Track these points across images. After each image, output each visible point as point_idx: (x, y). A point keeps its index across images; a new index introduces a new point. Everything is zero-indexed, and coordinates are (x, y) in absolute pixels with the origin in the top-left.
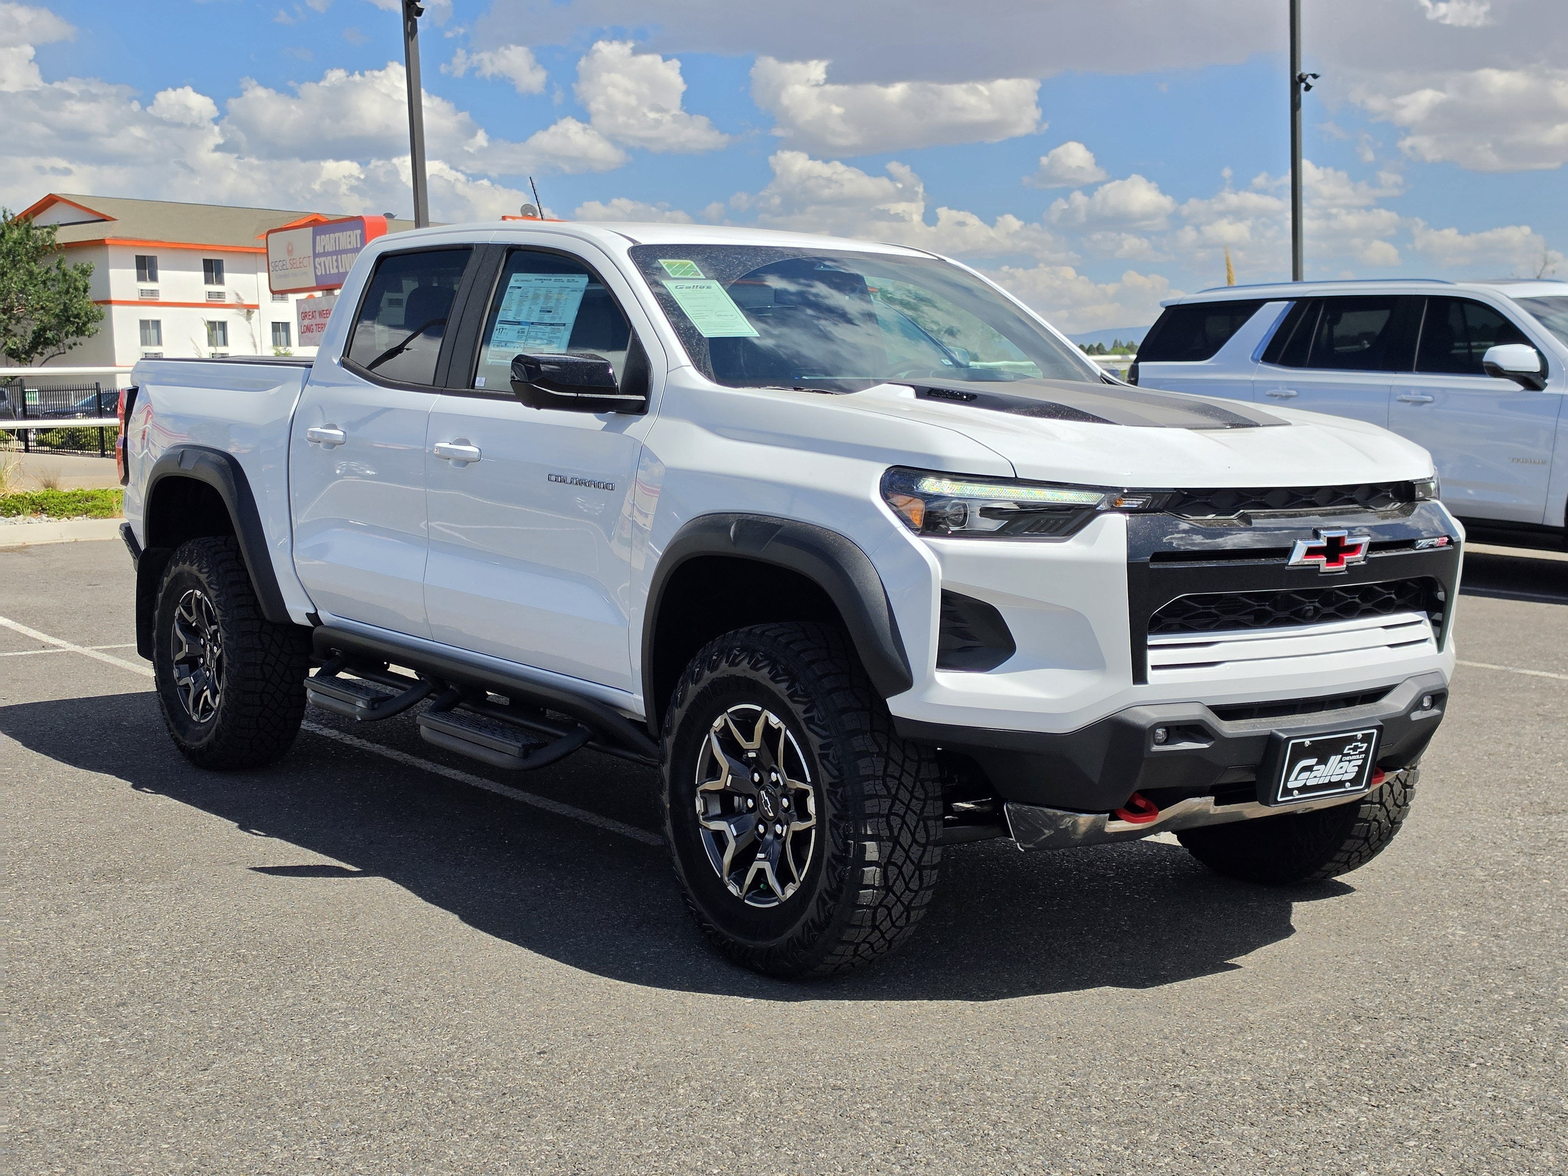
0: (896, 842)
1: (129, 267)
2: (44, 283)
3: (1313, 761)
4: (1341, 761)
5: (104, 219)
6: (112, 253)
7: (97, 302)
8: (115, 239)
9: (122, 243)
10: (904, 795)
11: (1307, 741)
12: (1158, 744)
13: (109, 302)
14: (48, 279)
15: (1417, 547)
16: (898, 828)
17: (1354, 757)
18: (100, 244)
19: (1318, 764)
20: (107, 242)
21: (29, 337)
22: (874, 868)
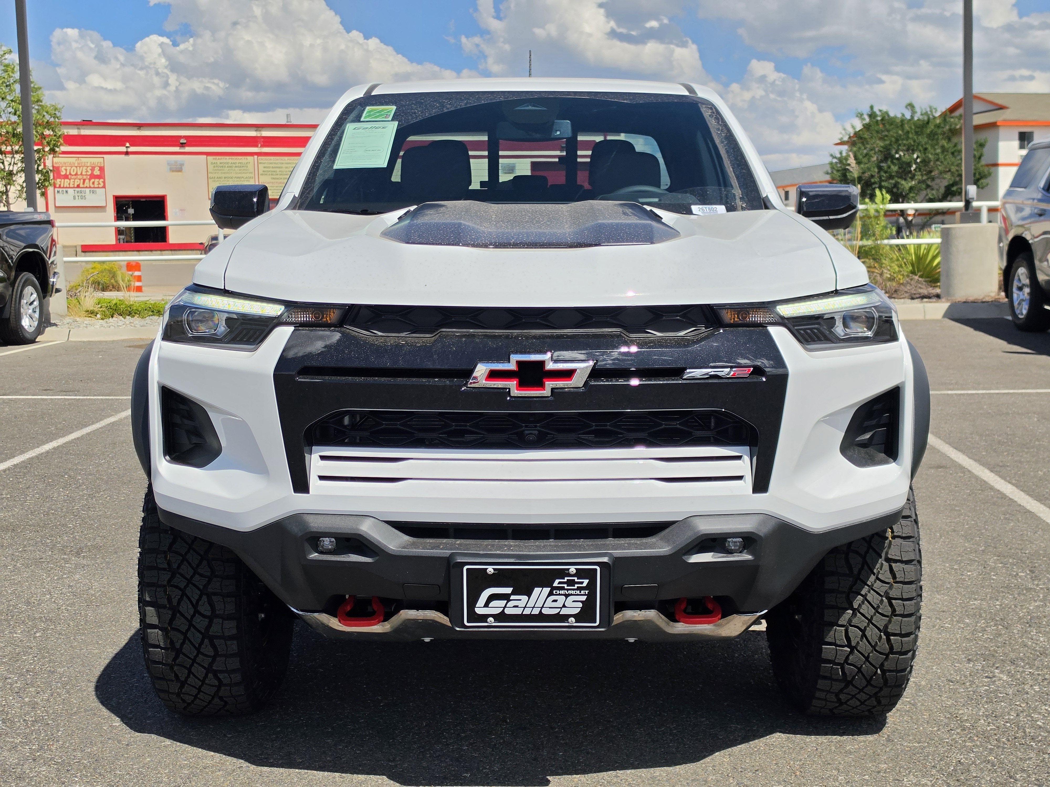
0: (175, 611)
1: (1013, 140)
2: (953, 153)
3: (508, 590)
4: (550, 594)
5: (1001, 108)
6: (1002, 132)
7: (987, 165)
8: (1005, 121)
9: (1010, 124)
10: (186, 570)
11: (490, 570)
12: (321, 553)
13: (996, 165)
14: (955, 151)
15: (685, 377)
16: (177, 599)
17: (570, 592)
18: (993, 126)
19: (513, 593)
20: (998, 124)
21: (942, 190)
22: (157, 630)
